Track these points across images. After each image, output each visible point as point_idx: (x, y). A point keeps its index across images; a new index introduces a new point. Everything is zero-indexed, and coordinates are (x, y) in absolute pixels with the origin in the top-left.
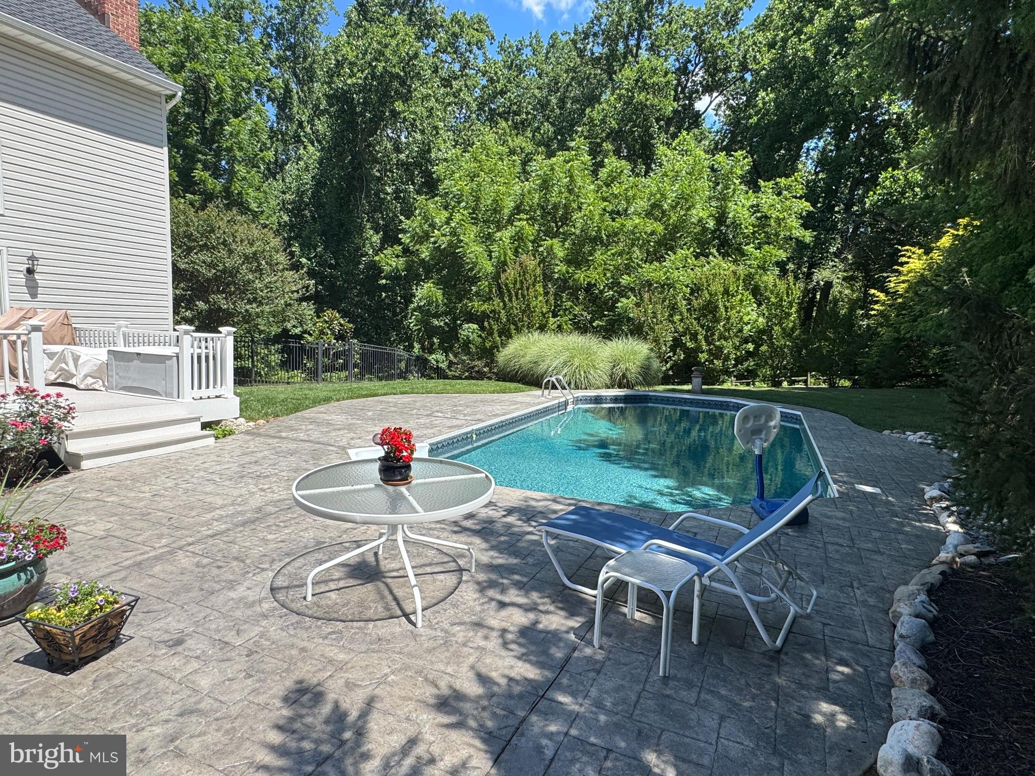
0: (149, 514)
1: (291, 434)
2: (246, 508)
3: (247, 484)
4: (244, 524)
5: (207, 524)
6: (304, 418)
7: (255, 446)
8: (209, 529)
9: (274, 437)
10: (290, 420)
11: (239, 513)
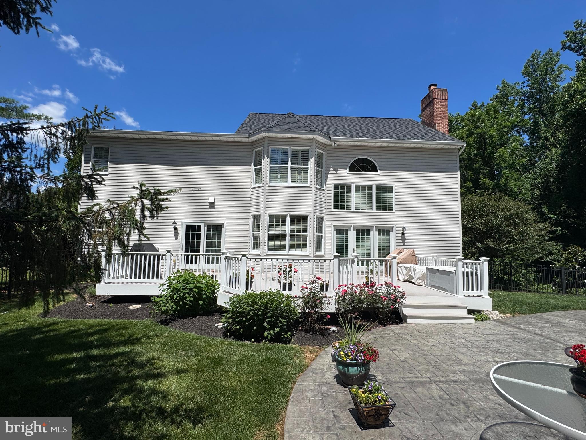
0: (427, 355)
1: (528, 328)
2: (481, 371)
3: (487, 354)
4: (476, 381)
5: (454, 373)
6: (542, 318)
7: (500, 331)
8: (454, 376)
9: (515, 327)
10: (531, 318)
11: (475, 372)
